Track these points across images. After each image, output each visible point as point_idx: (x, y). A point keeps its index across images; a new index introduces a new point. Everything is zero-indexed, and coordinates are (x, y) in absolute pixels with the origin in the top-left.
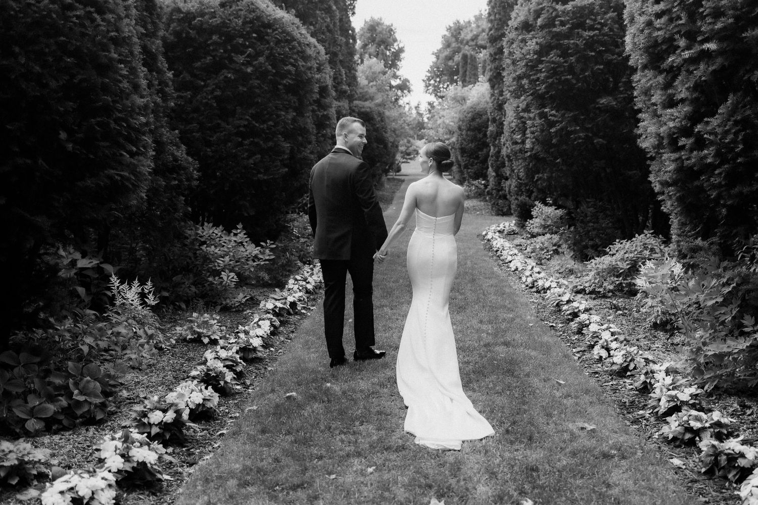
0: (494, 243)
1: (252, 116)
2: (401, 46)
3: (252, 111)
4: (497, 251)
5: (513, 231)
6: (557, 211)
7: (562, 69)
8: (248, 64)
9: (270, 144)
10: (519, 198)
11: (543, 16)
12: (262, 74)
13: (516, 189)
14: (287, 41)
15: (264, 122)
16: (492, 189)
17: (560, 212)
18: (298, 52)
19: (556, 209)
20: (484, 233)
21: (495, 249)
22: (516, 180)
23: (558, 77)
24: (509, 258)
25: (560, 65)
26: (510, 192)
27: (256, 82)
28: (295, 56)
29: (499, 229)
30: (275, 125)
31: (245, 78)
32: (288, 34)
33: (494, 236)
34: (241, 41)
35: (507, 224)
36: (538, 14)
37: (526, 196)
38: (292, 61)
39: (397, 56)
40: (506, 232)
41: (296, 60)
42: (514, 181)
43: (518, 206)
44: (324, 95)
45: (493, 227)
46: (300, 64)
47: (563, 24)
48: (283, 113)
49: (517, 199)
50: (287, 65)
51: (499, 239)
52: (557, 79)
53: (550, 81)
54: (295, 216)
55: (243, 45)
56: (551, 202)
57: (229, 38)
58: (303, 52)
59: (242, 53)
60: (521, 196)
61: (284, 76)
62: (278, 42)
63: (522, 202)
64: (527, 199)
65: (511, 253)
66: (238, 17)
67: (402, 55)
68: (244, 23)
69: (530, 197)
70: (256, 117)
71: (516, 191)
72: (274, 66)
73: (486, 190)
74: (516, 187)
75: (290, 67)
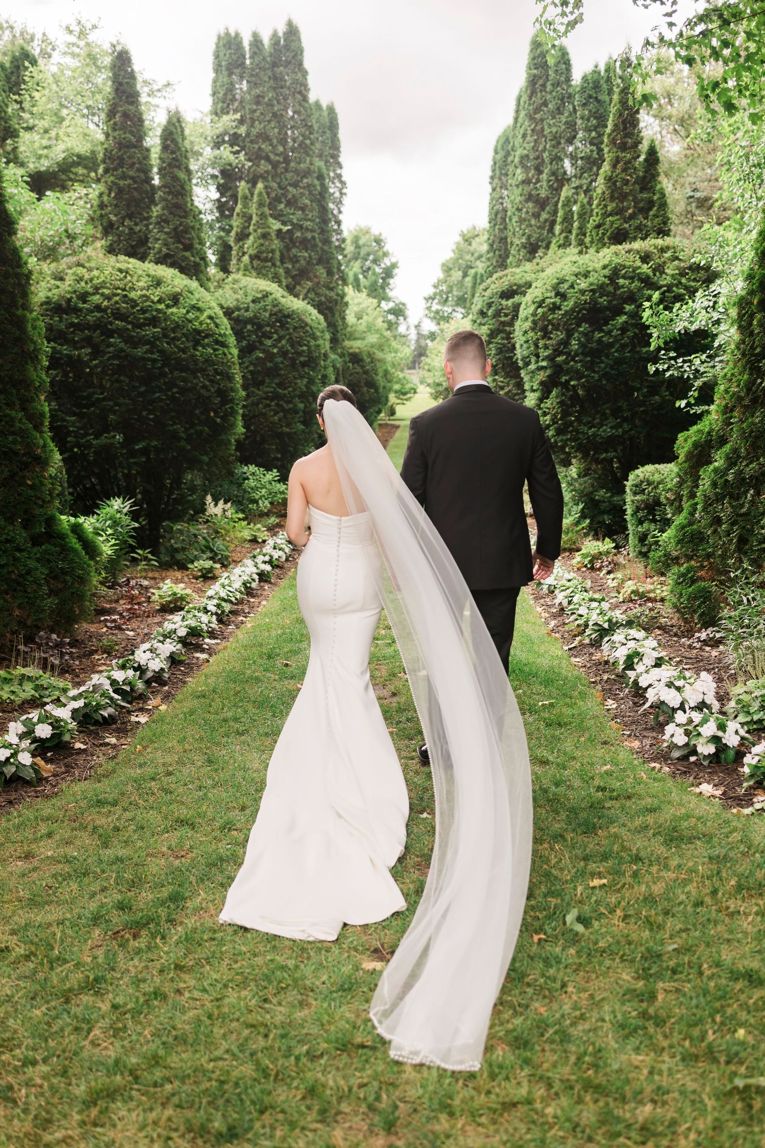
1: (277, 384)
2: (394, 260)
3: (277, 381)
8: (274, 346)
9: (291, 406)
11: (493, 308)
12: (284, 354)
14: (303, 328)
15: (285, 389)
18: (310, 335)
25: (504, 345)
27: (279, 360)
28: (308, 338)
30: (295, 390)
31: (270, 356)
32: (303, 321)
34: (268, 329)
36: (490, 305)
38: (306, 342)
39: (388, 273)
41: (308, 341)
46: (312, 343)
47: (506, 315)
50: (302, 346)
55: (270, 332)
57: (259, 326)
58: (314, 334)
59: (270, 338)
61: (300, 354)
62: (295, 328)
66: (265, 310)
67: (396, 271)
68: (271, 315)
70: (279, 385)
72: (292, 346)
75: (305, 348)
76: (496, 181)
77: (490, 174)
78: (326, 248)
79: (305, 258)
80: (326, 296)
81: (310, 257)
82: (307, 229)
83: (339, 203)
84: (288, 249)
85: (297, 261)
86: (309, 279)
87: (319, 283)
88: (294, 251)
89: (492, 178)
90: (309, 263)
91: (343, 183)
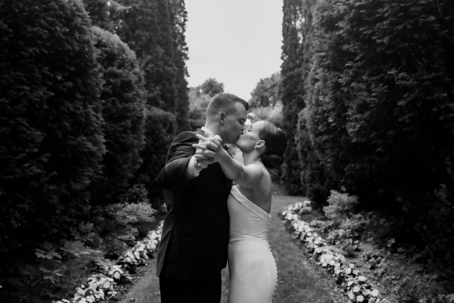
0: (295, 226)
4: (300, 235)
5: (307, 211)
6: (350, 197)
7: (419, 9)
10: (313, 185)
13: (310, 178)
16: (286, 176)
17: (353, 199)
18: (59, 17)
19: (349, 196)
20: (284, 213)
21: (298, 233)
22: (310, 171)
23: (412, 21)
24: (318, 250)
26: (304, 180)
28: (50, 19)
29: (295, 209)
33: (293, 218)
35: (300, 204)
37: (320, 184)
38: (43, 21)
40: (301, 212)
41: (52, 24)
42: (308, 171)
43: (313, 192)
44: (127, 89)
45: (290, 208)
46: (58, 28)
48: (27, 88)
49: (311, 186)
50: (33, 26)
51: (299, 222)
52: (410, 24)
53: (400, 27)
54: (119, 205)
56: (344, 189)
60: (315, 183)
63: (315, 188)
64: (320, 186)
65: (317, 242)
69: (322, 184)
71: (310, 179)
73: (282, 177)
74: (310, 176)
76: (286, 9)
77: (282, 5)
78: (165, 34)
79: (146, 37)
80: (164, 69)
81: (150, 36)
82: (148, 14)
83: (183, 25)
84: (133, 30)
85: (140, 40)
86: (149, 53)
87: (157, 57)
88: (137, 32)
89: (284, 7)
90: (150, 41)
91: (186, 12)
